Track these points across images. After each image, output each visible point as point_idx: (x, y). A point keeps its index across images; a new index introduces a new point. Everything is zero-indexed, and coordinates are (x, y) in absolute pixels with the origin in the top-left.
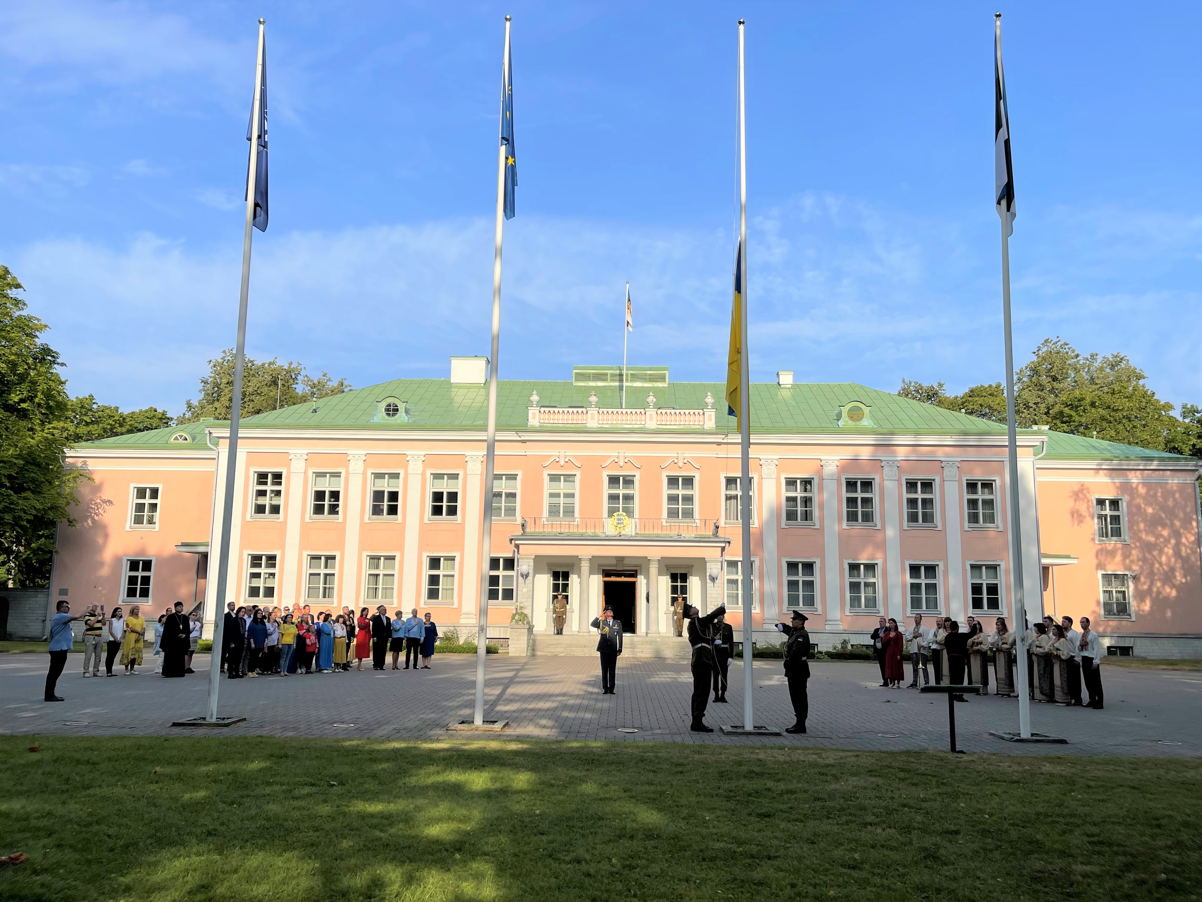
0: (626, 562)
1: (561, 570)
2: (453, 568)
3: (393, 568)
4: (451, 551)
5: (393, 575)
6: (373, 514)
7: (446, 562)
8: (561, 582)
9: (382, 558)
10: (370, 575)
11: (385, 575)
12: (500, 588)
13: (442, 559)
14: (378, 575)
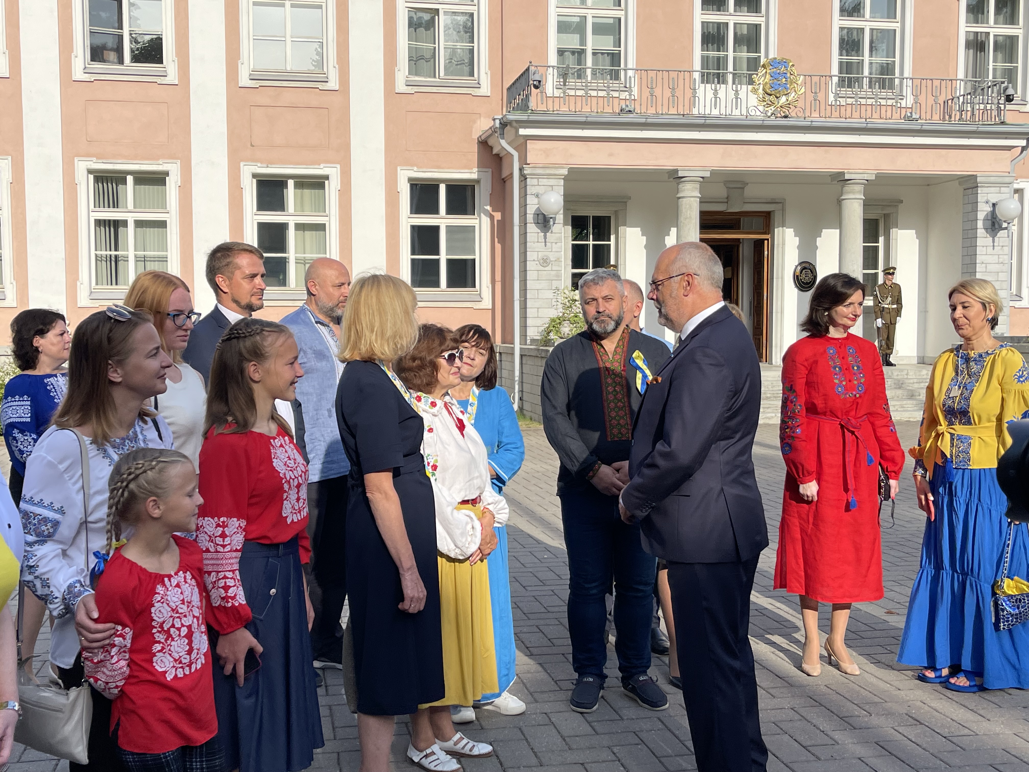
0: (749, 192)
1: (591, 212)
2: (321, 207)
3: (162, 204)
4: (316, 163)
5: (162, 224)
6: (92, 60)
7: (299, 191)
8: (591, 243)
9: (130, 179)
10: (99, 223)
11: (139, 224)
12: (443, 257)
13: (291, 183)
14: (125, 223)
